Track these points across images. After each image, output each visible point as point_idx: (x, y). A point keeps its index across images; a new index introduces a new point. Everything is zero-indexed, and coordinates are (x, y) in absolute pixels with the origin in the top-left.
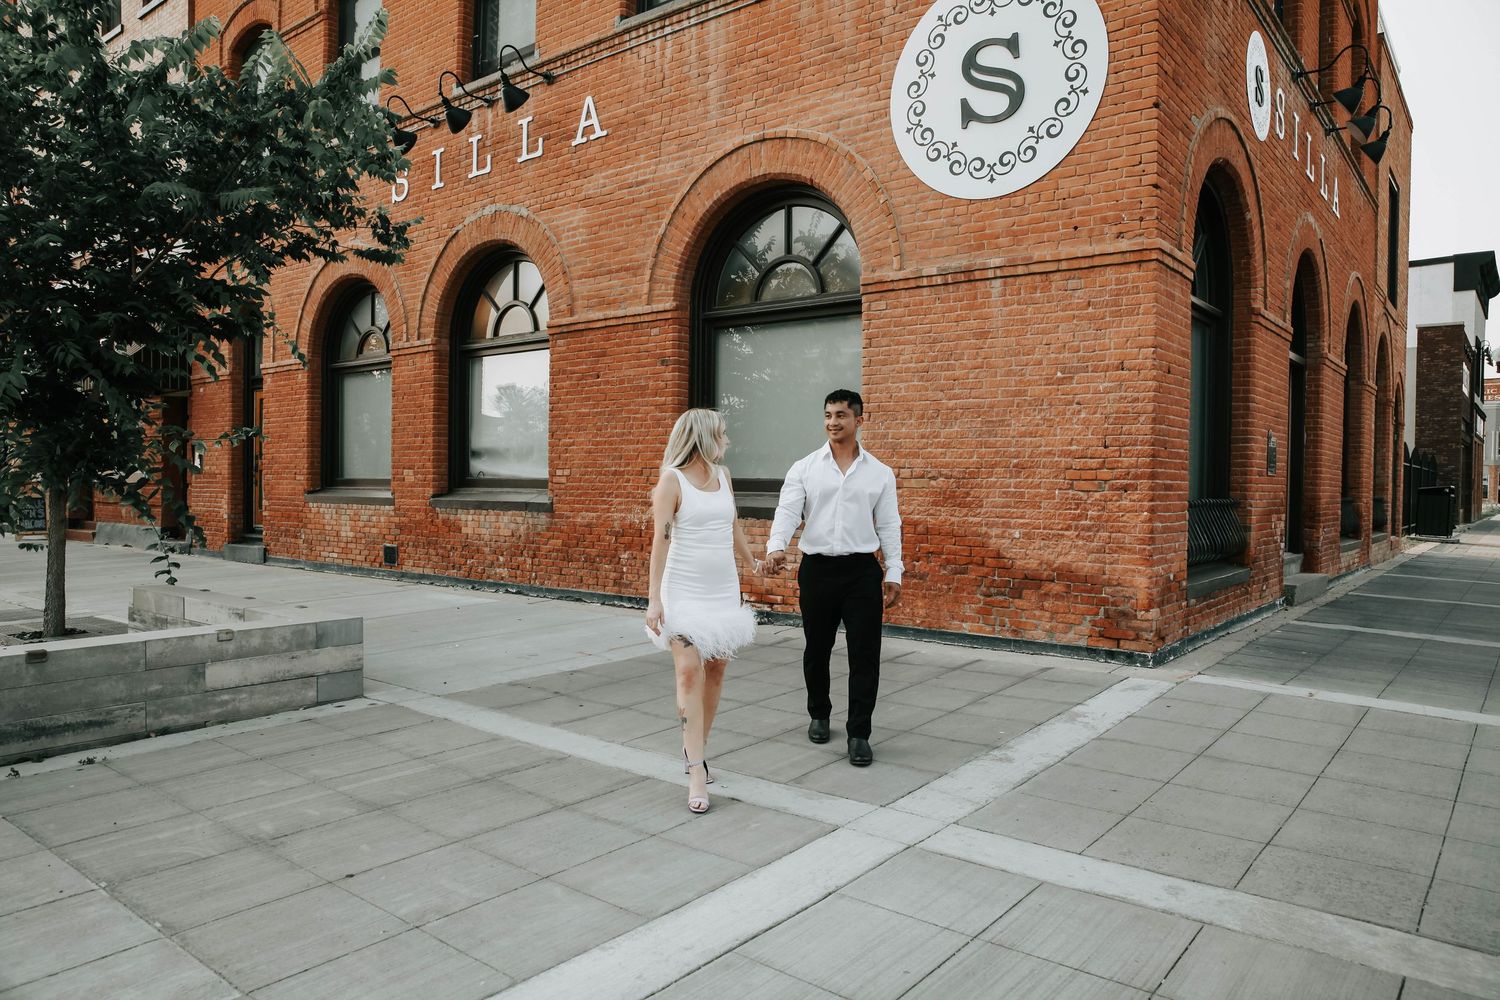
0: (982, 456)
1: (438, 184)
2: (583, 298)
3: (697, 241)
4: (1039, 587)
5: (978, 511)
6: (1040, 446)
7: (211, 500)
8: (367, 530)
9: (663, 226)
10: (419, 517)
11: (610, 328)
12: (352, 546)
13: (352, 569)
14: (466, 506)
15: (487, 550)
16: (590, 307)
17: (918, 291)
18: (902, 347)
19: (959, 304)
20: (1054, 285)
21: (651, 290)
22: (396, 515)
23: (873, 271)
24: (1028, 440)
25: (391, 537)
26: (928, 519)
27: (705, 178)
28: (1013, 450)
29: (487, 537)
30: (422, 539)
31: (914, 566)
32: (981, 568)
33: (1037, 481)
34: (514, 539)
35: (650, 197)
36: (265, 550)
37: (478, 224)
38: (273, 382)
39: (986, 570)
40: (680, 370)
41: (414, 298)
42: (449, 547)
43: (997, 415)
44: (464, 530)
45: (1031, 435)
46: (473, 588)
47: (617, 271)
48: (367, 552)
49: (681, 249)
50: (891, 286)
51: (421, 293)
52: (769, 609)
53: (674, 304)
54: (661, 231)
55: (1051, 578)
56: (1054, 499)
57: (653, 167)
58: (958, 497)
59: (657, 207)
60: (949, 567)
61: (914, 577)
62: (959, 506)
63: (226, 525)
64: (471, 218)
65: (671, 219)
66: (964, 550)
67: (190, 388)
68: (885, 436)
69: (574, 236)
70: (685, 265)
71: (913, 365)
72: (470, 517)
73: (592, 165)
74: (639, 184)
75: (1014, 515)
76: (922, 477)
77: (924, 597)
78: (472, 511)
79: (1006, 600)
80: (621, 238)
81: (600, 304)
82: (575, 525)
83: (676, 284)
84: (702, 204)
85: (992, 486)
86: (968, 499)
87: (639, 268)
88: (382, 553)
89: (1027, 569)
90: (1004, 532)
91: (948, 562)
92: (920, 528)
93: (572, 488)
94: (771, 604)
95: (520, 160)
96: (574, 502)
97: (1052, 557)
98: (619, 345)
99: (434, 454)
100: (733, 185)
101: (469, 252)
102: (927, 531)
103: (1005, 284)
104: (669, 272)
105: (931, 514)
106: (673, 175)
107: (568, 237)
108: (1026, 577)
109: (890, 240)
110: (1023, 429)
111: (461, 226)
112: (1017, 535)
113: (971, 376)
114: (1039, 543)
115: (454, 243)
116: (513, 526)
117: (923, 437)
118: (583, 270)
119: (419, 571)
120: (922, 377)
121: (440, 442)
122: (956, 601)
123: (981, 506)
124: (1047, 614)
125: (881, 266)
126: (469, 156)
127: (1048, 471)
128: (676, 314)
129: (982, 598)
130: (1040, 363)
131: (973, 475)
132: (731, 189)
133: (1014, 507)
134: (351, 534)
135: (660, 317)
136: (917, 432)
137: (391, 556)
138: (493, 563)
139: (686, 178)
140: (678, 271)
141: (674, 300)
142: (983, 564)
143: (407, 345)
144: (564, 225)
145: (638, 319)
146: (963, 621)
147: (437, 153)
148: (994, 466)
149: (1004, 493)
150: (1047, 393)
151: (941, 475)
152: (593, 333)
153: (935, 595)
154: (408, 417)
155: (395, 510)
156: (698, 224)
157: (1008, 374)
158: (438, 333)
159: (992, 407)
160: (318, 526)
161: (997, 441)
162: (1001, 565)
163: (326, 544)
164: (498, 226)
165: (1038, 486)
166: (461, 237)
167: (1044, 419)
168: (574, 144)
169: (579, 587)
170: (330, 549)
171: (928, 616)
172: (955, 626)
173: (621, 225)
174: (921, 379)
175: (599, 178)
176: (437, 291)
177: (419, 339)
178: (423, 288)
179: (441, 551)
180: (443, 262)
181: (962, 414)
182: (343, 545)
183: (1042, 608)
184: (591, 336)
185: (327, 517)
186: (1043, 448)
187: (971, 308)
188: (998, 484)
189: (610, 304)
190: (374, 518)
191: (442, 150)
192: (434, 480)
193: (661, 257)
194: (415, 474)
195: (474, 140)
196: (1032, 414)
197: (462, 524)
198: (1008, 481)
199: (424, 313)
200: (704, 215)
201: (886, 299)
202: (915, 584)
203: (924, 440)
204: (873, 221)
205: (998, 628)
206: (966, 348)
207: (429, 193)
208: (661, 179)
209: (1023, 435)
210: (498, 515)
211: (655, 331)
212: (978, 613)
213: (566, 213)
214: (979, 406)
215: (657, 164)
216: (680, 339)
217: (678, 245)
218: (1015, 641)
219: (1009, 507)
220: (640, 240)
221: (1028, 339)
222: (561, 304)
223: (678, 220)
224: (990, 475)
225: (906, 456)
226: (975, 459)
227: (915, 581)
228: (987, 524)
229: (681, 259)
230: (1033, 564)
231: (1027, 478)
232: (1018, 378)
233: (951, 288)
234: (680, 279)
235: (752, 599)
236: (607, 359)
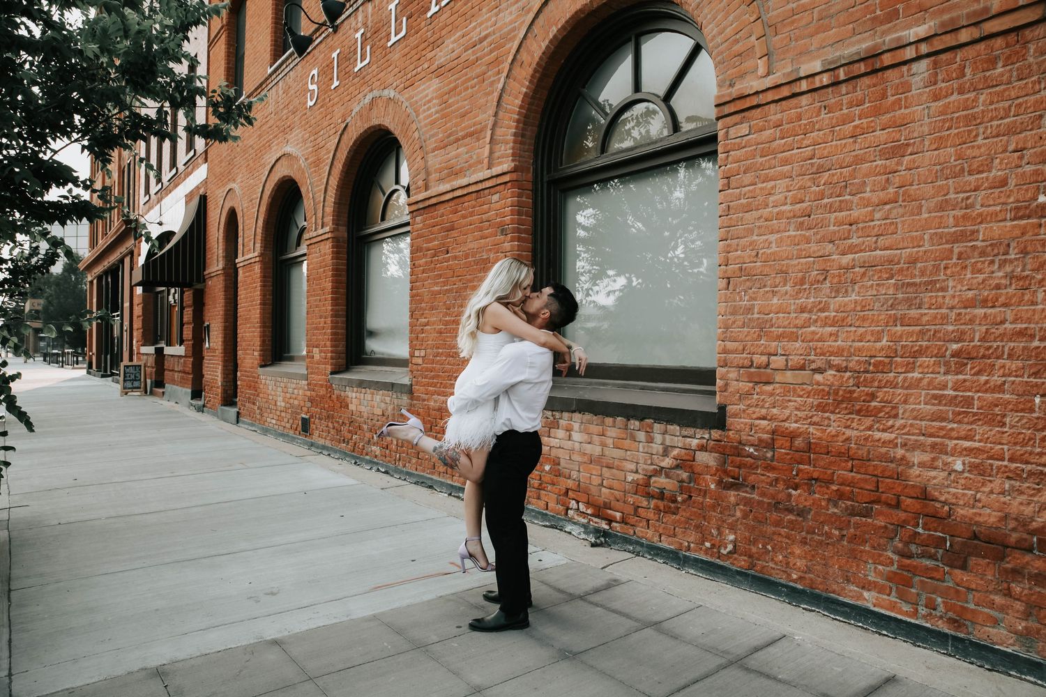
0: (895, 339)
1: (336, 83)
2: (436, 171)
3: (535, 91)
4: (1002, 558)
5: (890, 423)
6: (1003, 322)
7: (214, 372)
8: (292, 401)
9: (502, 80)
10: (322, 392)
11: (457, 199)
12: (283, 414)
13: (282, 435)
14: (351, 383)
15: (365, 427)
16: (441, 180)
17: (794, 101)
18: (772, 183)
19: (857, 110)
20: (1032, 48)
21: (491, 152)
22: (309, 390)
23: (731, 85)
24: (980, 312)
25: (305, 409)
26: (811, 429)
27: (541, 16)
28: (951, 328)
29: (365, 415)
30: (324, 413)
31: (790, 495)
32: (894, 512)
33: (996, 379)
34: (384, 418)
35: (491, 52)
36: (238, 413)
37: (360, 113)
38: (244, 273)
39: (903, 515)
40: (519, 239)
41: (320, 191)
42: (341, 421)
43: (923, 273)
44: (352, 407)
45: (984, 303)
46: (355, 463)
47: (464, 138)
48: (291, 421)
49: (518, 102)
50: (755, 101)
51: (323, 187)
52: (607, 527)
53: (513, 165)
54: (500, 86)
55: (1026, 545)
56: (1032, 410)
57: (494, 19)
58: (857, 399)
59: (497, 61)
60: (842, 504)
61: (790, 510)
62: (858, 412)
63: (220, 391)
64: (357, 109)
65: (510, 70)
66: (866, 480)
67: (204, 281)
68: (749, 310)
69: (429, 109)
70: (525, 120)
71: (788, 207)
72: (354, 395)
73: (444, 32)
74: (481, 40)
75: (954, 434)
76: (802, 368)
77: (804, 542)
78: (355, 389)
79: (936, 569)
80: (466, 102)
81: (449, 175)
82: (429, 408)
83: (515, 142)
84: (538, 47)
85: (916, 384)
86: (873, 404)
87: (481, 131)
88: (300, 422)
89: (978, 524)
90: (934, 459)
91: (841, 496)
92: (799, 442)
93: (427, 370)
94: (610, 521)
95: (389, 44)
96: (429, 385)
97: (1028, 511)
98: (464, 217)
99: (332, 334)
100: (568, 16)
101: (355, 141)
102: (809, 447)
103: (936, 65)
104: (508, 131)
105: (815, 424)
106: (511, 22)
107: (424, 111)
108: (975, 536)
109: (753, 38)
110: (970, 294)
111: (350, 118)
112: (958, 466)
113: (877, 216)
114: (997, 483)
115: (345, 137)
116: (383, 405)
117: (803, 310)
118: (435, 142)
119: (321, 442)
120: (802, 223)
121: (337, 322)
122: (854, 555)
123: (896, 416)
124: (1019, 606)
125: (742, 76)
126: (356, 53)
127: (1020, 363)
128: (514, 176)
129: (895, 557)
130: (1004, 182)
131: (881, 368)
132: (567, 22)
133: (953, 421)
134: (283, 404)
135: (500, 180)
136: (793, 304)
137: (306, 426)
138: (369, 441)
139: (524, 22)
140: (517, 127)
141: (513, 161)
142: (897, 505)
143: (315, 234)
144: (421, 100)
145: (480, 186)
146: (863, 588)
147: (335, 55)
148: (920, 352)
149: (935, 397)
150: (1017, 232)
151: (831, 366)
152: (446, 205)
153: (821, 543)
154: (316, 300)
155: (308, 384)
156: (535, 71)
157: (941, 207)
158: (336, 222)
159: (913, 261)
160: (266, 396)
161: (922, 315)
162: (930, 510)
163: (269, 411)
164: (375, 112)
165: (1000, 388)
166: (349, 129)
167: (1011, 277)
168: (429, 14)
169: (432, 473)
170: (271, 416)
171: (809, 570)
172: (850, 594)
173: (467, 89)
174: (800, 226)
175: (449, 44)
176: (334, 182)
177: (322, 228)
178: (325, 180)
179: (336, 425)
180: (338, 154)
181: (864, 274)
182: (278, 413)
183: (1008, 593)
184: (441, 210)
185: (270, 388)
186: (1007, 325)
187: (877, 112)
188: (925, 382)
189: (458, 174)
190: (296, 391)
191: (338, 51)
192: (332, 358)
193: (501, 114)
194: (321, 352)
195: (358, 35)
196: (987, 270)
197: (349, 400)
198: (941, 378)
199: (326, 204)
200: (541, 58)
201: (749, 120)
202: (791, 522)
203: (805, 315)
204: (731, 18)
205: (923, 611)
206: (867, 175)
207: (330, 93)
208: (500, 29)
209: (970, 304)
210: (373, 394)
211: (496, 197)
212: (889, 579)
213: (423, 87)
214: (890, 262)
215: (497, 15)
216: (519, 204)
217: (516, 98)
218: (955, 638)
219: (943, 419)
220: (482, 101)
221: (979, 147)
222: (418, 180)
223: (517, 71)
224: (910, 368)
225: (779, 338)
226: (884, 342)
227: (791, 517)
228: (904, 445)
229: (519, 113)
230: (989, 517)
231: (978, 373)
232: (959, 213)
233: (843, 88)
234: (520, 136)
235: (589, 511)
236: (454, 233)
